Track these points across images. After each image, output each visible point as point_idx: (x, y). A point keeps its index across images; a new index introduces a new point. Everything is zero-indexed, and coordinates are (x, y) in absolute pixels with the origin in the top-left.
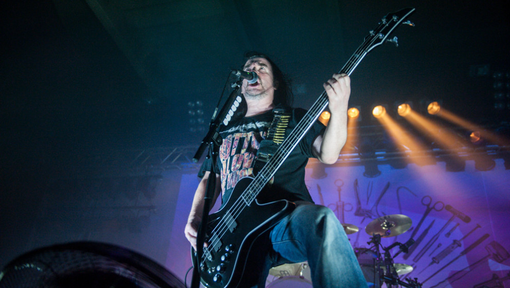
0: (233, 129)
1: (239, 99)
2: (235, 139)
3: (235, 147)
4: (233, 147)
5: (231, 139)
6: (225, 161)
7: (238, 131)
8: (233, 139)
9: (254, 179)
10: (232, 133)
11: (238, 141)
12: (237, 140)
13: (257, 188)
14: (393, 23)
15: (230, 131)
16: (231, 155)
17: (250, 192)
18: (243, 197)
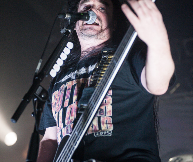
0: (66, 78)
1: (70, 45)
2: (67, 89)
3: (68, 98)
4: (66, 98)
5: (64, 89)
6: (57, 114)
7: (70, 80)
8: (66, 89)
9: (71, 136)
10: (65, 82)
11: (70, 91)
12: (69, 89)
15: (63, 80)
16: (64, 107)
17: (66, 152)
18: (62, 157)
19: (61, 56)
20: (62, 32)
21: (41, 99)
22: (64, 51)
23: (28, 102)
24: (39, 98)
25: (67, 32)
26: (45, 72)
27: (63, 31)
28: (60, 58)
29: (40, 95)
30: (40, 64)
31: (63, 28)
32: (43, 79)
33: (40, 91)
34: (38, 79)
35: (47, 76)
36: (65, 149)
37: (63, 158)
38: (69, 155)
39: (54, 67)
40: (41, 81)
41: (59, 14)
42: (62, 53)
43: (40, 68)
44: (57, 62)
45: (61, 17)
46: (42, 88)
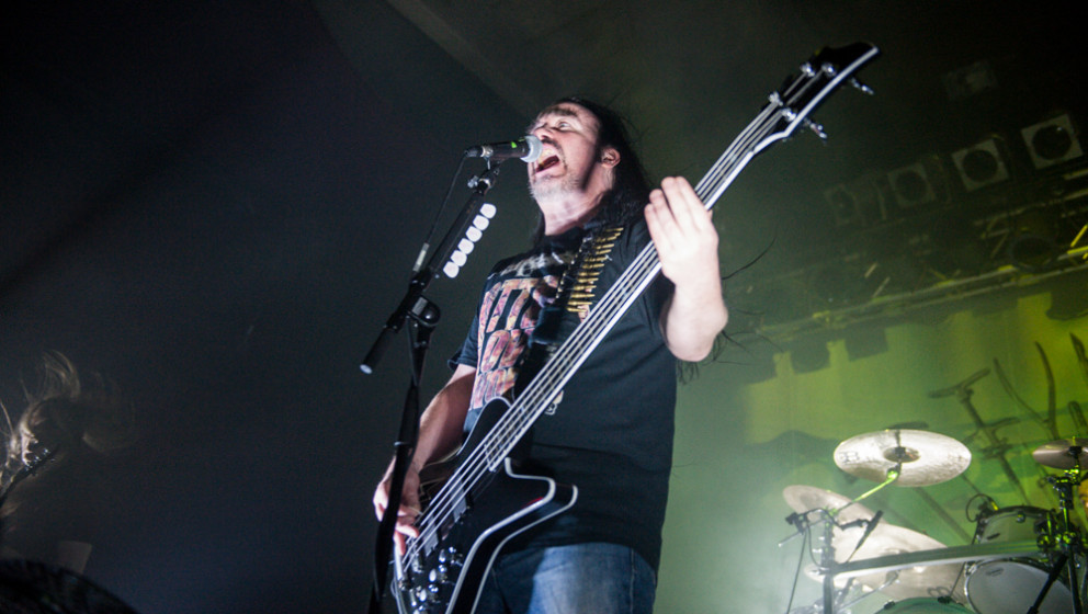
1: (489, 210)
2: (503, 293)
3: (498, 313)
4: (495, 313)
5: (497, 293)
7: (513, 274)
8: (500, 293)
9: (512, 407)
10: (503, 279)
11: (506, 300)
13: (510, 433)
14: (825, 80)
16: (487, 332)
17: (496, 440)
18: (486, 447)
19: (468, 234)
20: (470, 185)
21: (426, 324)
22: (475, 222)
23: (396, 331)
24: (422, 321)
25: (482, 186)
26: (432, 268)
27: (472, 184)
28: (467, 238)
29: (422, 316)
30: (423, 254)
31: (472, 177)
32: (426, 283)
33: (423, 307)
34: (418, 284)
35: (437, 276)
36: (495, 432)
37: (488, 449)
38: (502, 448)
39: (453, 257)
40: (424, 287)
41: (470, 149)
42: (471, 228)
43: (423, 263)
44: (460, 246)
45: (473, 154)
46: (425, 301)
